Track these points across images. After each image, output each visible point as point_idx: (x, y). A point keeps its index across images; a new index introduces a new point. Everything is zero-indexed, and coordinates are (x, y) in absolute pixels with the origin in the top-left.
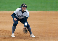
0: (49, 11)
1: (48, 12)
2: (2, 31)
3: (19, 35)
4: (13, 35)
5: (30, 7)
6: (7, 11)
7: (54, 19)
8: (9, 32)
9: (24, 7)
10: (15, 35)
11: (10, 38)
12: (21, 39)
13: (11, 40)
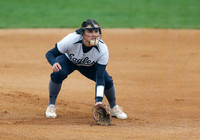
0: (174, 28)
1: (171, 31)
2: (13, 96)
3: (72, 110)
4: (51, 112)
5: (111, 15)
6: (29, 27)
7: (192, 54)
8: (37, 100)
9: (90, 31)
10: (57, 112)
11: (40, 119)
12: (78, 123)
13: (44, 127)
